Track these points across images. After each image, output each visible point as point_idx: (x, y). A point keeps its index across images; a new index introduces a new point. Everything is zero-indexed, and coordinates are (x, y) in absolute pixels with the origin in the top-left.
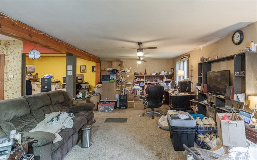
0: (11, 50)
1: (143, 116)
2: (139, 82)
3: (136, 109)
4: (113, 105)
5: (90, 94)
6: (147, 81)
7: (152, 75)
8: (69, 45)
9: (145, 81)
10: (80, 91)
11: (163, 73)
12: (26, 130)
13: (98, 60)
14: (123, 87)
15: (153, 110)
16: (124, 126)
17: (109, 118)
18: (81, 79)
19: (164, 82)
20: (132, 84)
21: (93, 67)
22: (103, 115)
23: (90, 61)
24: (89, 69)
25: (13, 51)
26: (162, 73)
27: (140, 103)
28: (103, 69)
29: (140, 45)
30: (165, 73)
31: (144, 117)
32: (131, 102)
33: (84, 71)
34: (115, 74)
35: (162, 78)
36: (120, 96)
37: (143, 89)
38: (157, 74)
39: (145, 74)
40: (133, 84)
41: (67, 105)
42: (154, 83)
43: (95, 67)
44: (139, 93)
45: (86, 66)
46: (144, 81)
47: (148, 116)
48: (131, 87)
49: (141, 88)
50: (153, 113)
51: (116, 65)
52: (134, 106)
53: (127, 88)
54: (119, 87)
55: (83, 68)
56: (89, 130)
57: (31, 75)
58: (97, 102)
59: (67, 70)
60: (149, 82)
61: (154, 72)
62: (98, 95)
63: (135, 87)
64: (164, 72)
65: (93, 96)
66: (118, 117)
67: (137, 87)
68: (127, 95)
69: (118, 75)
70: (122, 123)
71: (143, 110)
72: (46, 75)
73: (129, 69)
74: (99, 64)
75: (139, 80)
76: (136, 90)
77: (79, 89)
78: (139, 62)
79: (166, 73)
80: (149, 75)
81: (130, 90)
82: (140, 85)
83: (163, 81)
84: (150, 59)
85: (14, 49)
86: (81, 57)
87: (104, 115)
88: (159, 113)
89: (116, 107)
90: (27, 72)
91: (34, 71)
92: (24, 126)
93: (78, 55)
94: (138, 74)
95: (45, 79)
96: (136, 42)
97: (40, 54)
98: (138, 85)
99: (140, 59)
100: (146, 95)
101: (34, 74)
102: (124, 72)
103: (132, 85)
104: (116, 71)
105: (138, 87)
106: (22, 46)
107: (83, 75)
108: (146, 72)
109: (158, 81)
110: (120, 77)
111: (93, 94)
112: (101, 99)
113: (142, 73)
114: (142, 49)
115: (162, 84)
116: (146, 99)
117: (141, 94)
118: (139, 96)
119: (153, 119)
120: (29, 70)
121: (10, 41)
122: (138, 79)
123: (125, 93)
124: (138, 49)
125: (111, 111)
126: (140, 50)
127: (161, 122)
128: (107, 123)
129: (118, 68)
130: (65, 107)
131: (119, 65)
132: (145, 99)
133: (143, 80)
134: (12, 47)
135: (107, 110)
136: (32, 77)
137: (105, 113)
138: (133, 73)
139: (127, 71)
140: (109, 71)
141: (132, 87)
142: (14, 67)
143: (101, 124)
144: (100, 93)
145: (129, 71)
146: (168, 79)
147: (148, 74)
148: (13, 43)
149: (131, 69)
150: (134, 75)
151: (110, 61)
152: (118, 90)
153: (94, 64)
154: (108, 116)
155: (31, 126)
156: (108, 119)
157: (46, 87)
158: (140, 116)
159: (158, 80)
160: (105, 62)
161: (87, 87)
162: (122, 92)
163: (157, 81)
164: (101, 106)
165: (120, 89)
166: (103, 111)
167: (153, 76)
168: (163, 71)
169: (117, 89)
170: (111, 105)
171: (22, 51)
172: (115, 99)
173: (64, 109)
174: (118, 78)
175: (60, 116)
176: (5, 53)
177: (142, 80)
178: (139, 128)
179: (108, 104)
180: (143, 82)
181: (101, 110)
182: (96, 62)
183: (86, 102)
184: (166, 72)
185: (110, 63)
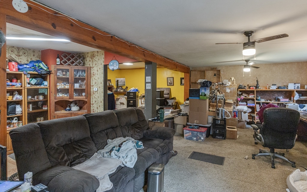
0: (95, 62)
1: (254, 158)
2: (246, 100)
3: (240, 143)
4: (204, 132)
5: (174, 113)
6: (261, 98)
7: (269, 90)
8: (146, 51)
9: (257, 99)
10: (165, 108)
11: (291, 87)
12: (79, 160)
13: (186, 69)
14: (220, 107)
15: (272, 151)
16: (218, 171)
17: (196, 151)
18: (168, 94)
19: (293, 102)
20: (234, 102)
21: (182, 79)
22: (189, 146)
23: (176, 70)
24: (177, 82)
25: (97, 63)
26: (289, 86)
27: (248, 133)
28: (194, 81)
29: (249, 36)
30: (296, 87)
31: (254, 161)
32: (232, 131)
33: (172, 84)
34: (208, 87)
35: (289, 94)
36: (215, 120)
37: (253, 112)
38: (278, 88)
39: (256, 87)
40: (237, 103)
41: (140, 128)
42: (273, 102)
43: (183, 78)
44: (245, 117)
45: (173, 78)
46: (255, 98)
47: (263, 160)
48: (232, 107)
49: (250, 110)
50: (273, 157)
51: (210, 75)
52: (238, 136)
53: (225, 108)
54: (213, 106)
55: (171, 81)
56: (158, 176)
57: (122, 89)
58: (183, 125)
59: (146, 83)
60: (263, 101)
61: (273, 85)
62: (185, 116)
63: (239, 107)
64: (295, 84)
65: (178, 117)
66: (211, 153)
67: (243, 107)
68: (225, 119)
69: (213, 89)
70: (216, 165)
71: (253, 146)
72: (132, 89)
73: (229, 81)
74: (188, 75)
75: (245, 97)
76: (241, 112)
77: (165, 106)
78: (247, 70)
79: (298, 87)
80: (264, 89)
81: (230, 112)
82: (247, 104)
83: (290, 99)
84: (266, 64)
85: (98, 61)
86: (163, 65)
87: (191, 145)
88: (287, 160)
89: (208, 135)
90: (119, 85)
91: (125, 84)
92: (78, 154)
93: (158, 62)
94: (244, 88)
95: (131, 92)
96: (242, 32)
97: (118, 64)
98: (244, 105)
99: (248, 64)
100: (257, 120)
101: (124, 88)
102: (221, 85)
103: (234, 105)
104: (209, 84)
105: (245, 108)
106: (103, 56)
107: (170, 88)
108: (258, 84)
109: (281, 100)
110: (215, 92)
111: (178, 114)
112: (188, 121)
113: (250, 86)
114: (253, 43)
115: (290, 105)
116: (259, 131)
117: (249, 119)
118: (246, 121)
119: (274, 168)
120: (120, 83)
121: (94, 52)
122: (244, 95)
123: (222, 116)
124: (245, 43)
125: (201, 140)
126: (249, 44)
127: (295, 181)
128: (193, 160)
129: (214, 80)
130: (138, 130)
131: (215, 75)
132: (257, 131)
133: (253, 98)
134: (96, 58)
135: (195, 138)
136: (123, 91)
137: (193, 142)
138: (236, 87)
139: (226, 83)
140: (200, 83)
141: (234, 108)
142: (98, 79)
143: (184, 161)
144: (187, 112)
145: (230, 83)
146: (302, 96)
147: (261, 88)
148: (97, 55)
149: (234, 80)
150: (238, 89)
151: (203, 71)
152: (212, 111)
153: (182, 75)
154: (196, 147)
155: (86, 155)
156: (194, 153)
157: (132, 102)
158: (247, 157)
159: (281, 98)
160: (196, 72)
161: (173, 104)
162: (218, 114)
163: (278, 100)
164: (187, 131)
165: (215, 110)
166: (190, 139)
167: (272, 91)
168: (290, 83)
169: (211, 109)
170: (200, 132)
171: (104, 62)
172: (208, 123)
173: (136, 133)
174: (212, 94)
175: (122, 145)
176: (91, 66)
177: (251, 96)
178: (245, 182)
179: (197, 130)
180: (253, 100)
181: (188, 137)
182: (184, 73)
183: (164, 126)
184: (299, 85)
185: (202, 72)
